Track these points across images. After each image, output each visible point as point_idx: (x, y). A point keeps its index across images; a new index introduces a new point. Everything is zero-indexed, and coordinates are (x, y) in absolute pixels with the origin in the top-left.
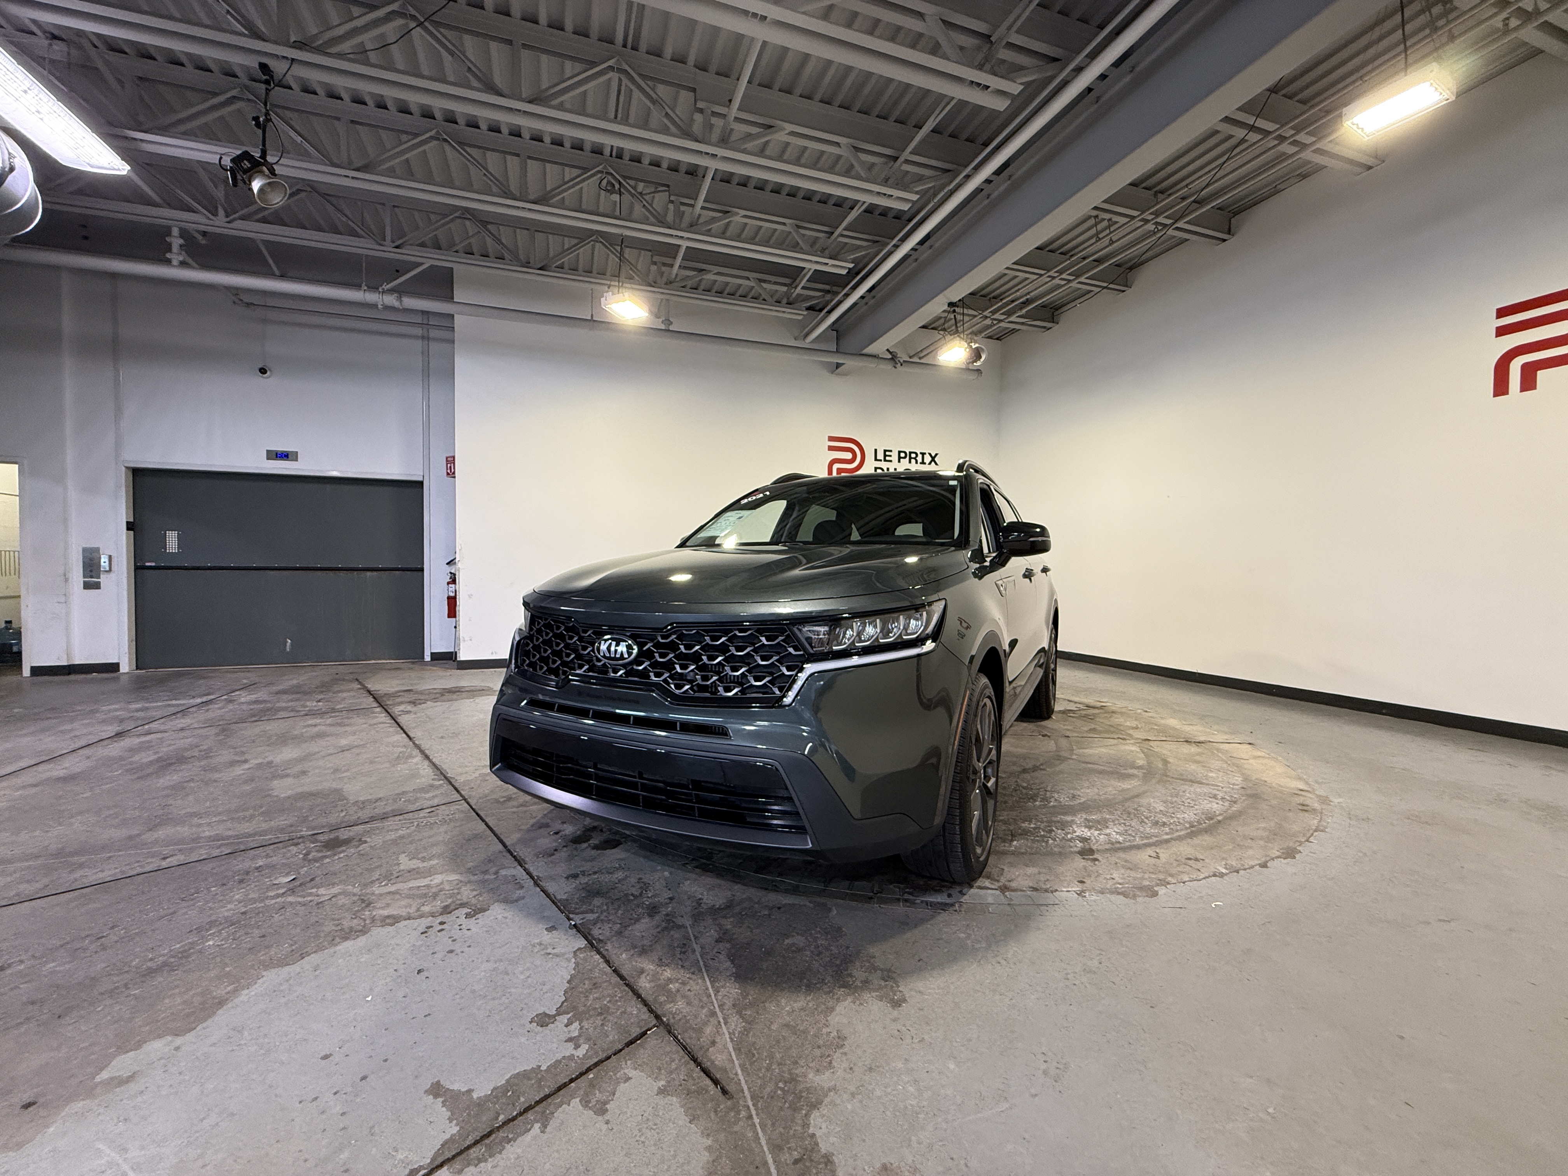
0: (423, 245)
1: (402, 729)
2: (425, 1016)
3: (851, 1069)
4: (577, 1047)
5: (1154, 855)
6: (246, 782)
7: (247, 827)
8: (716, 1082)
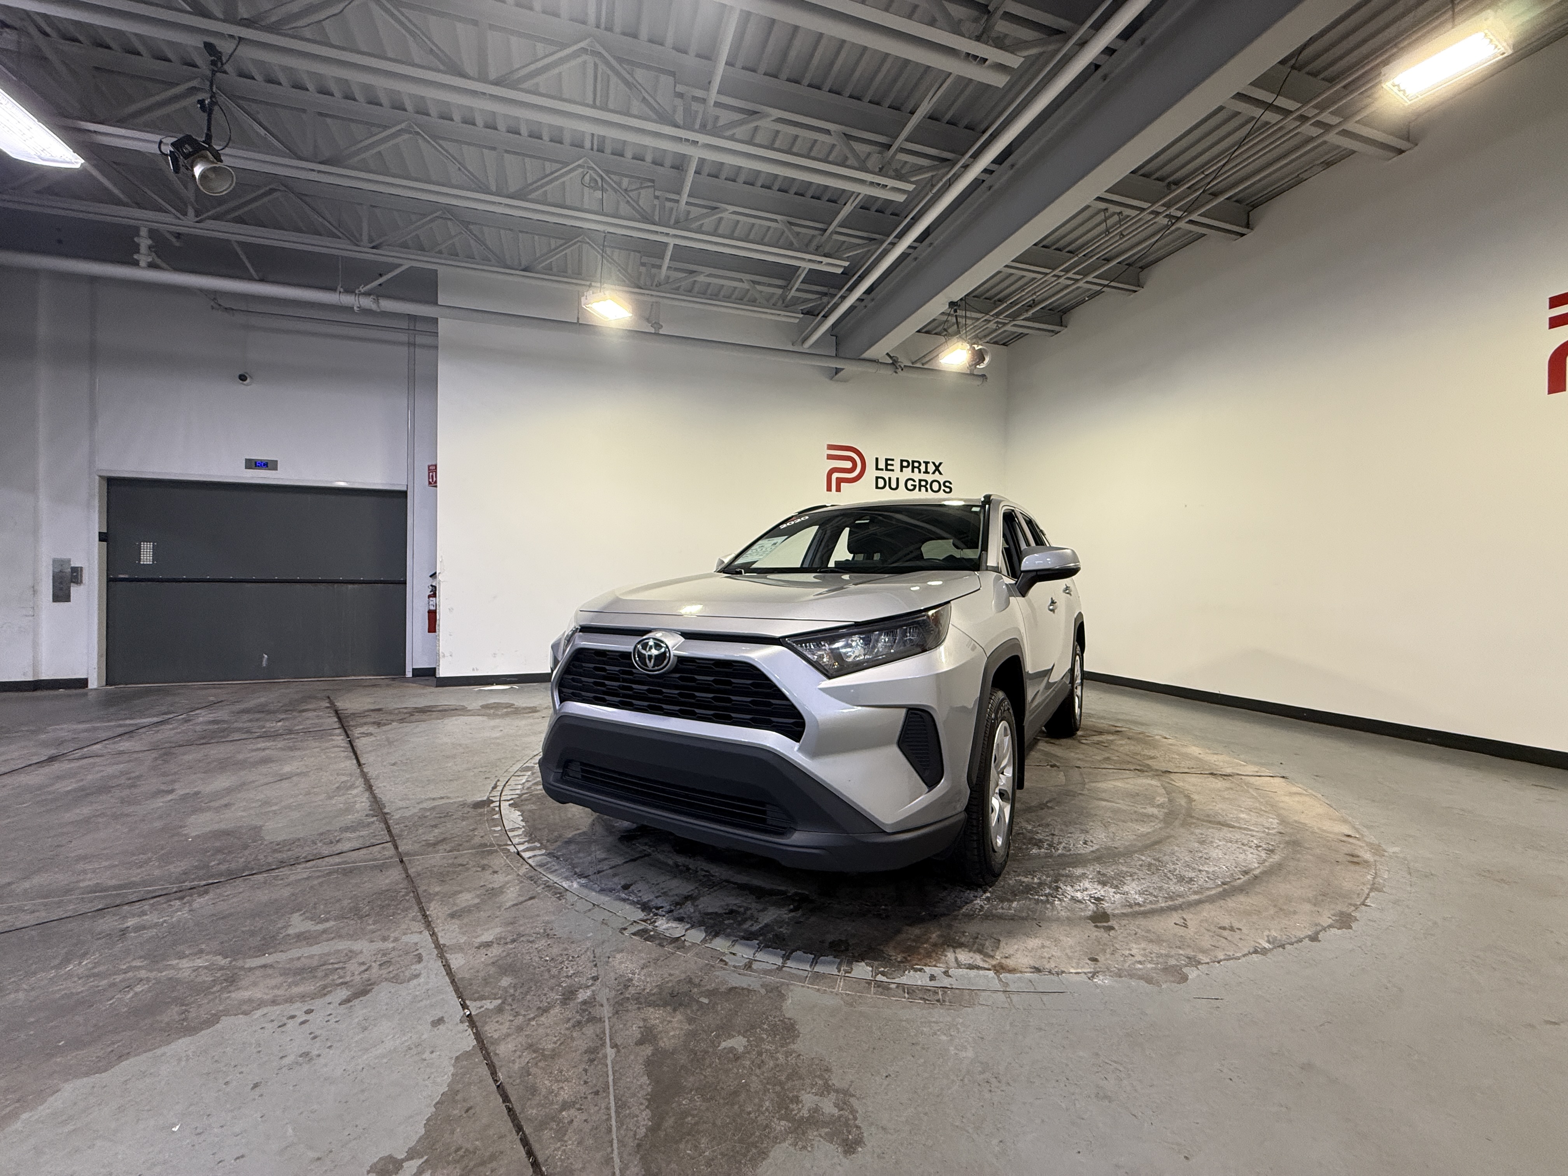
0: (402, 245)
1: (355, 754)
5: (1180, 922)
6: (160, 817)
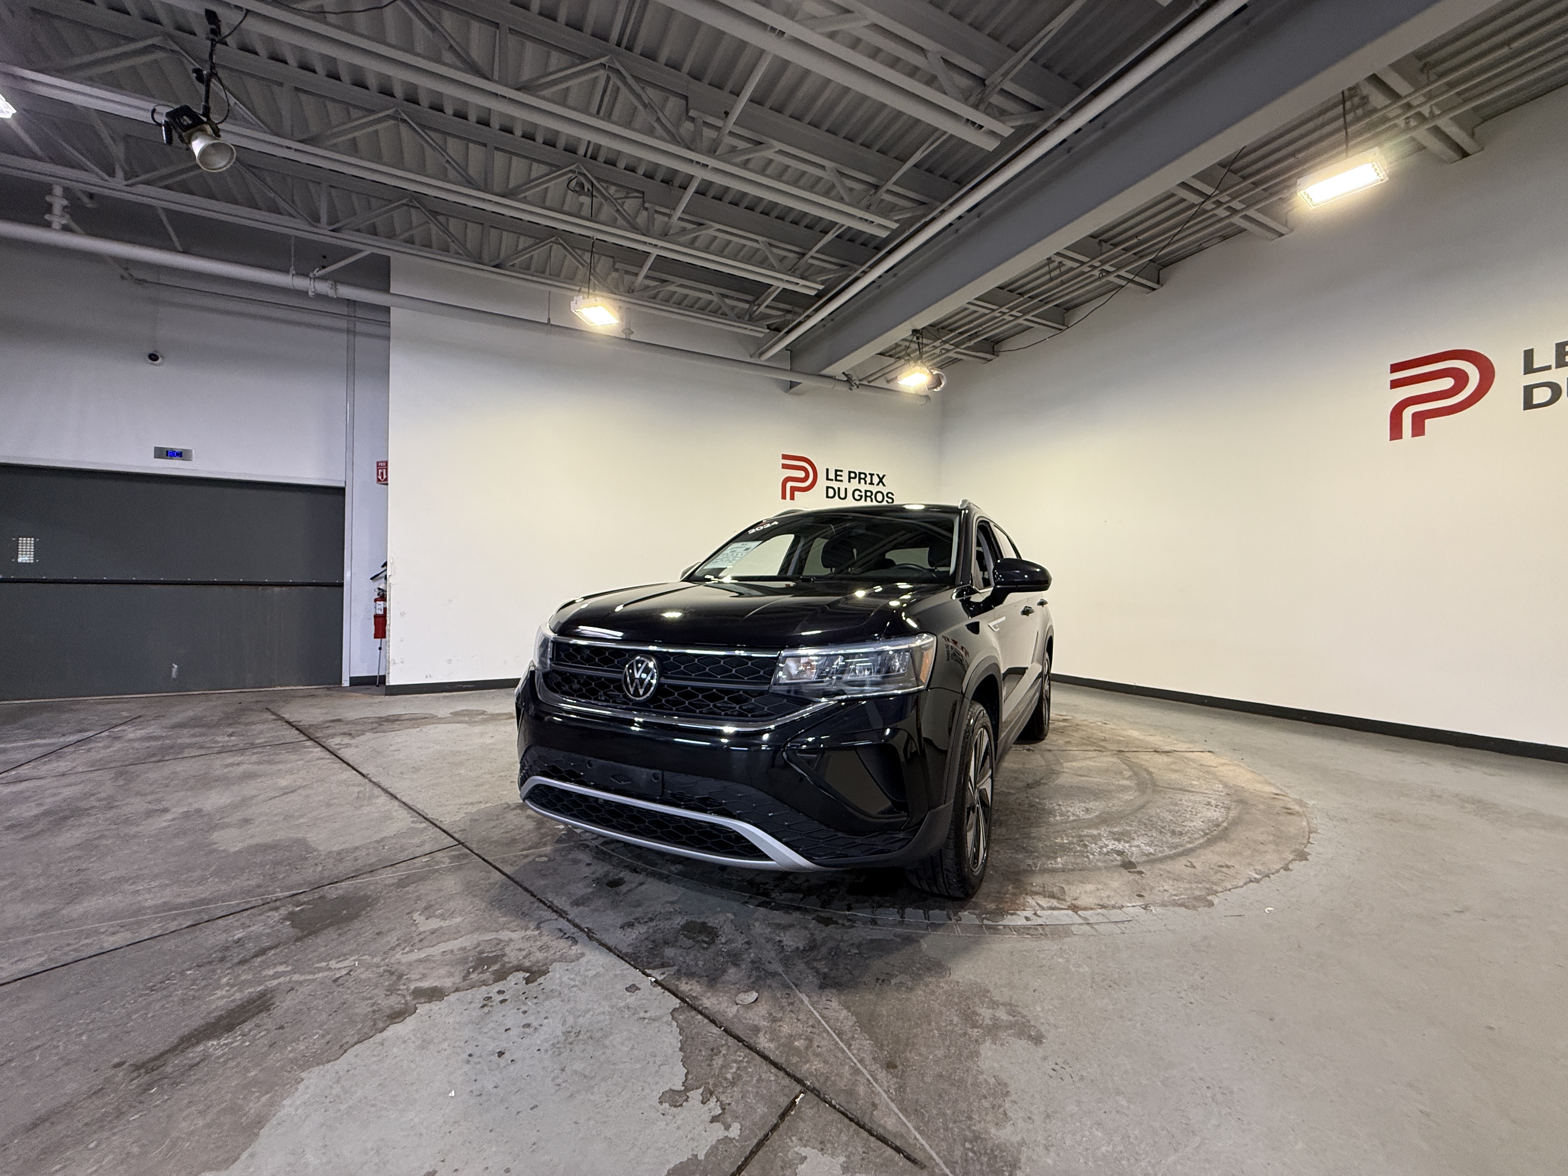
0: (358, 230)
1: (349, 765)
2: (532, 1109)
3: (1029, 1118)
4: (727, 1127)
5: (1189, 864)
6: (176, 836)
7: (202, 892)
8: (898, 1150)
